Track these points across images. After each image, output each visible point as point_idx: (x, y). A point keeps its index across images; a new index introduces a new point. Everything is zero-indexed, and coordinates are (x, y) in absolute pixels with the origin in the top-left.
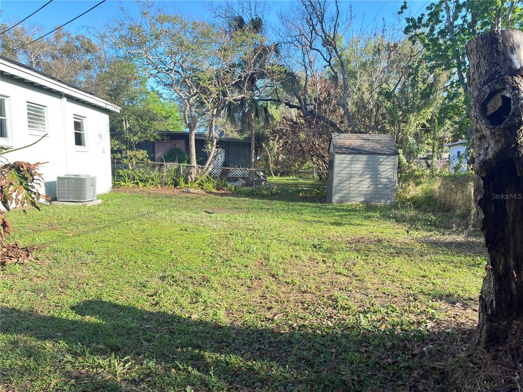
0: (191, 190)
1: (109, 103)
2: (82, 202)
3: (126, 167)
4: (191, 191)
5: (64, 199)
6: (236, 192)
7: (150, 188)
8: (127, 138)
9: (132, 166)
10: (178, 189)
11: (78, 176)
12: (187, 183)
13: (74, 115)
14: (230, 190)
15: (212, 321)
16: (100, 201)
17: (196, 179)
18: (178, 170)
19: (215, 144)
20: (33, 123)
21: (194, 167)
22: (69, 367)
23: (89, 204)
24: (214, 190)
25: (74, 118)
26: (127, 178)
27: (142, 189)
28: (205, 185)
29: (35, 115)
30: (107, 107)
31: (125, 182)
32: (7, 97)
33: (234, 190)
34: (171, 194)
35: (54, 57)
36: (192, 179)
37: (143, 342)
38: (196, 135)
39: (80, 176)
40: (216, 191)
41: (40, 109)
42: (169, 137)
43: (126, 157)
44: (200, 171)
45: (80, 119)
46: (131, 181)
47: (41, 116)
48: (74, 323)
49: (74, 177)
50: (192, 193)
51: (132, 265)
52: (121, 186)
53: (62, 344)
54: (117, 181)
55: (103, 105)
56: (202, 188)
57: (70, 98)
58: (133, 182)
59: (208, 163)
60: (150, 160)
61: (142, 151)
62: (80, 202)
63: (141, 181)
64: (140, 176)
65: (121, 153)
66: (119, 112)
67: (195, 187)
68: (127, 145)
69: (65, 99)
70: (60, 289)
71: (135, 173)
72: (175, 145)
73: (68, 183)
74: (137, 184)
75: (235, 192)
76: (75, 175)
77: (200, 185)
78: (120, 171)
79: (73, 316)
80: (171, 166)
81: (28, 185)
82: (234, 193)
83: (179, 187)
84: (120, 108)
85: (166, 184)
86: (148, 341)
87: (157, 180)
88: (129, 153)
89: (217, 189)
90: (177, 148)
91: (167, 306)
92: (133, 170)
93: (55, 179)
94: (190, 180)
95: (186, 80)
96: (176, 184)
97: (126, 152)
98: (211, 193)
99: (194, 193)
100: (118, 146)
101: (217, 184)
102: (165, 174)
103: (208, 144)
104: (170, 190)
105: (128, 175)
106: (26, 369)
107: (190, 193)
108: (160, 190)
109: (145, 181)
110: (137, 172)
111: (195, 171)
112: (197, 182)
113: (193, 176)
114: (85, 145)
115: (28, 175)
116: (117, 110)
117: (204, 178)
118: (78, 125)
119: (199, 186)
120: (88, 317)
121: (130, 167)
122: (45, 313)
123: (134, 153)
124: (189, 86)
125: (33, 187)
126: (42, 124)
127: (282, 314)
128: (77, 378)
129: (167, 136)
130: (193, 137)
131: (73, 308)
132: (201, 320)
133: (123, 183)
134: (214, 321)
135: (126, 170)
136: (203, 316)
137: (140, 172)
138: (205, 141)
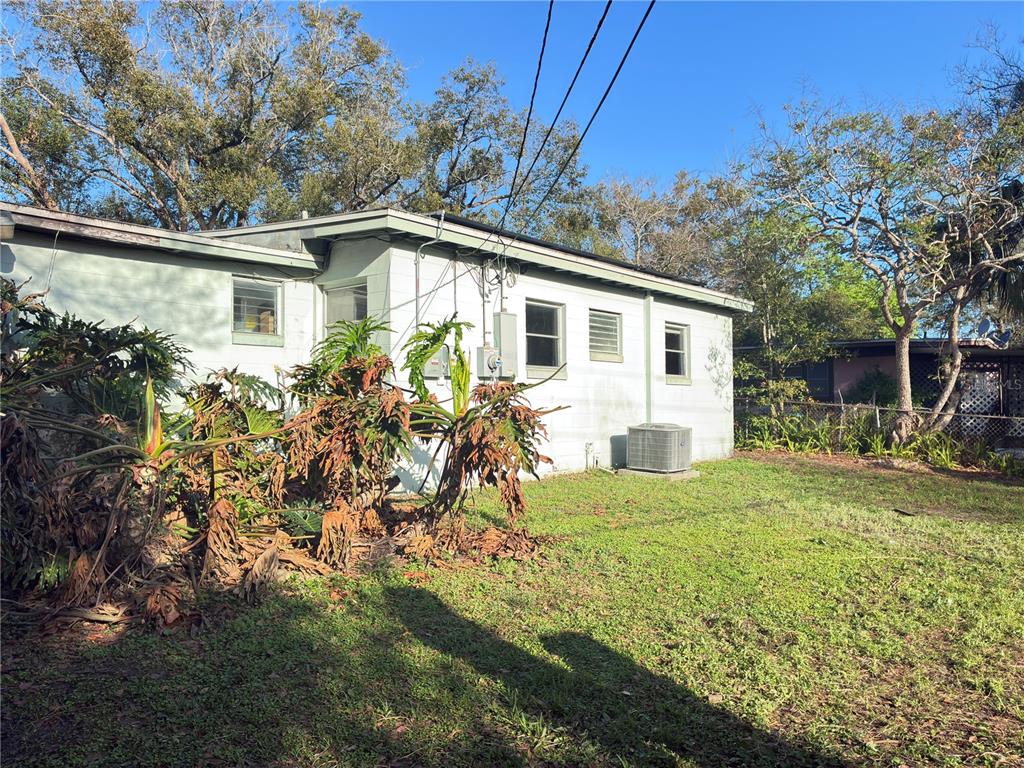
0: (896, 462)
1: (732, 297)
2: (664, 473)
3: (766, 412)
4: (895, 464)
5: (635, 465)
6: (1013, 472)
7: (809, 454)
8: (768, 358)
9: (778, 409)
10: (867, 458)
11: (660, 427)
12: (887, 446)
13: (666, 322)
14: (997, 467)
15: (741, 715)
16: (696, 474)
17: (912, 439)
18: (871, 420)
19: (958, 362)
20: (598, 341)
21: (907, 413)
22: (487, 718)
23: (673, 478)
24: (954, 466)
25: (667, 328)
26: (767, 433)
27: (793, 455)
28: (933, 454)
29: (603, 329)
30: (727, 305)
31: (763, 440)
32: (561, 305)
33: (1006, 468)
34: (850, 468)
35: (671, 223)
36: (901, 438)
37: (605, 715)
38: (912, 344)
39: (663, 427)
40: (960, 468)
41: (611, 318)
42: (856, 353)
43: (766, 394)
44: (921, 421)
45: (678, 329)
46: (774, 439)
47: (611, 330)
48: (532, 659)
49: (654, 428)
50: (897, 469)
51: (673, 590)
52: (755, 447)
53: (499, 685)
54: (750, 438)
55: (720, 302)
56: (925, 460)
57: (661, 296)
58: (778, 440)
59: (941, 405)
60: (813, 398)
61: (796, 382)
62: (660, 473)
63: (794, 439)
64: (793, 431)
65: (757, 386)
66: (751, 310)
67: (906, 457)
68: (768, 369)
69: (652, 298)
70: (546, 608)
71: (783, 424)
72: (878, 366)
73: (643, 440)
74: (786, 444)
75: (1009, 472)
76: (656, 427)
77: (918, 451)
78: (755, 419)
79: (537, 651)
80: (860, 411)
81: (523, 441)
82: (1006, 475)
83: (870, 454)
84: (753, 303)
85: (844, 447)
86: (612, 715)
87: (824, 439)
88: (773, 385)
89: (962, 463)
90: (879, 374)
91: (684, 671)
92: (778, 418)
93: (625, 432)
94: (897, 440)
95: (890, 236)
96: (864, 449)
97: (768, 384)
98: (944, 470)
99: (902, 469)
100: (750, 373)
101: (963, 452)
102: (842, 427)
103: (941, 363)
104: (851, 461)
105: (769, 426)
106: (437, 705)
107: (892, 467)
108: (830, 459)
109: (802, 440)
110: (787, 422)
111: (909, 422)
112: (913, 445)
113: (903, 433)
114: (684, 374)
115: (524, 427)
116: (748, 306)
117: (930, 437)
118: (673, 341)
119: (916, 455)
120: (556, 657)
121: (774, 413)
122: (506, 639)
123: (780, 385)
124: (895, 248)
125: (531, 444)
126: (612, 342)
127: (897, 742)
128: (487, 735)
129: (852, 349)
130: (905, 351)
131: (543, 639)
132: (724, 709)
133: (758, 443)
134: (745, 715)
135: (765, 418)
136: (732, 703)
137: (792, 421)
138: (937, 356)
